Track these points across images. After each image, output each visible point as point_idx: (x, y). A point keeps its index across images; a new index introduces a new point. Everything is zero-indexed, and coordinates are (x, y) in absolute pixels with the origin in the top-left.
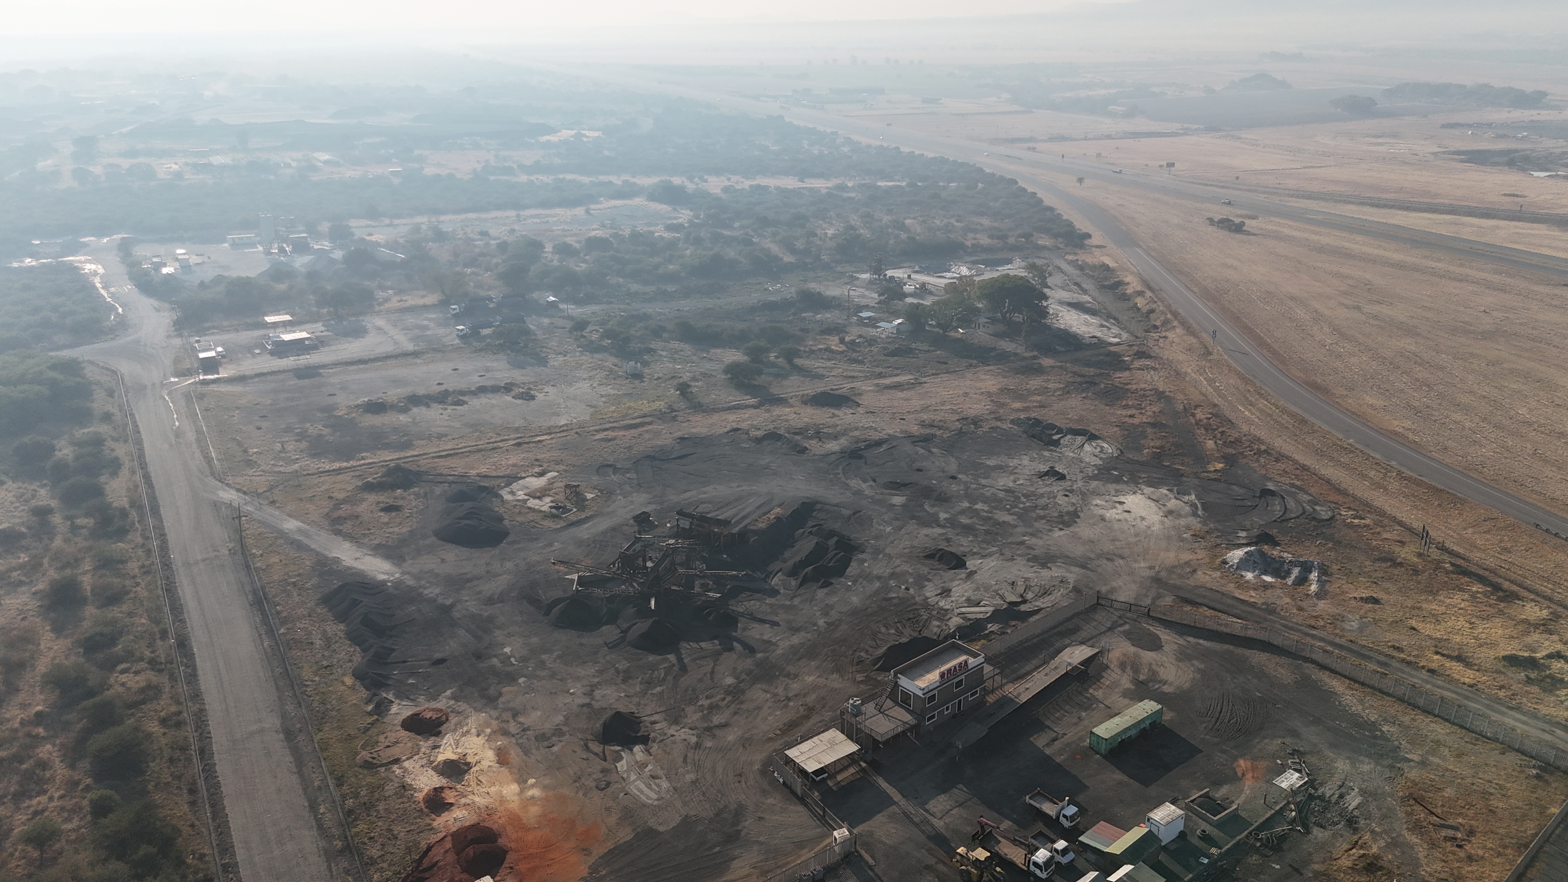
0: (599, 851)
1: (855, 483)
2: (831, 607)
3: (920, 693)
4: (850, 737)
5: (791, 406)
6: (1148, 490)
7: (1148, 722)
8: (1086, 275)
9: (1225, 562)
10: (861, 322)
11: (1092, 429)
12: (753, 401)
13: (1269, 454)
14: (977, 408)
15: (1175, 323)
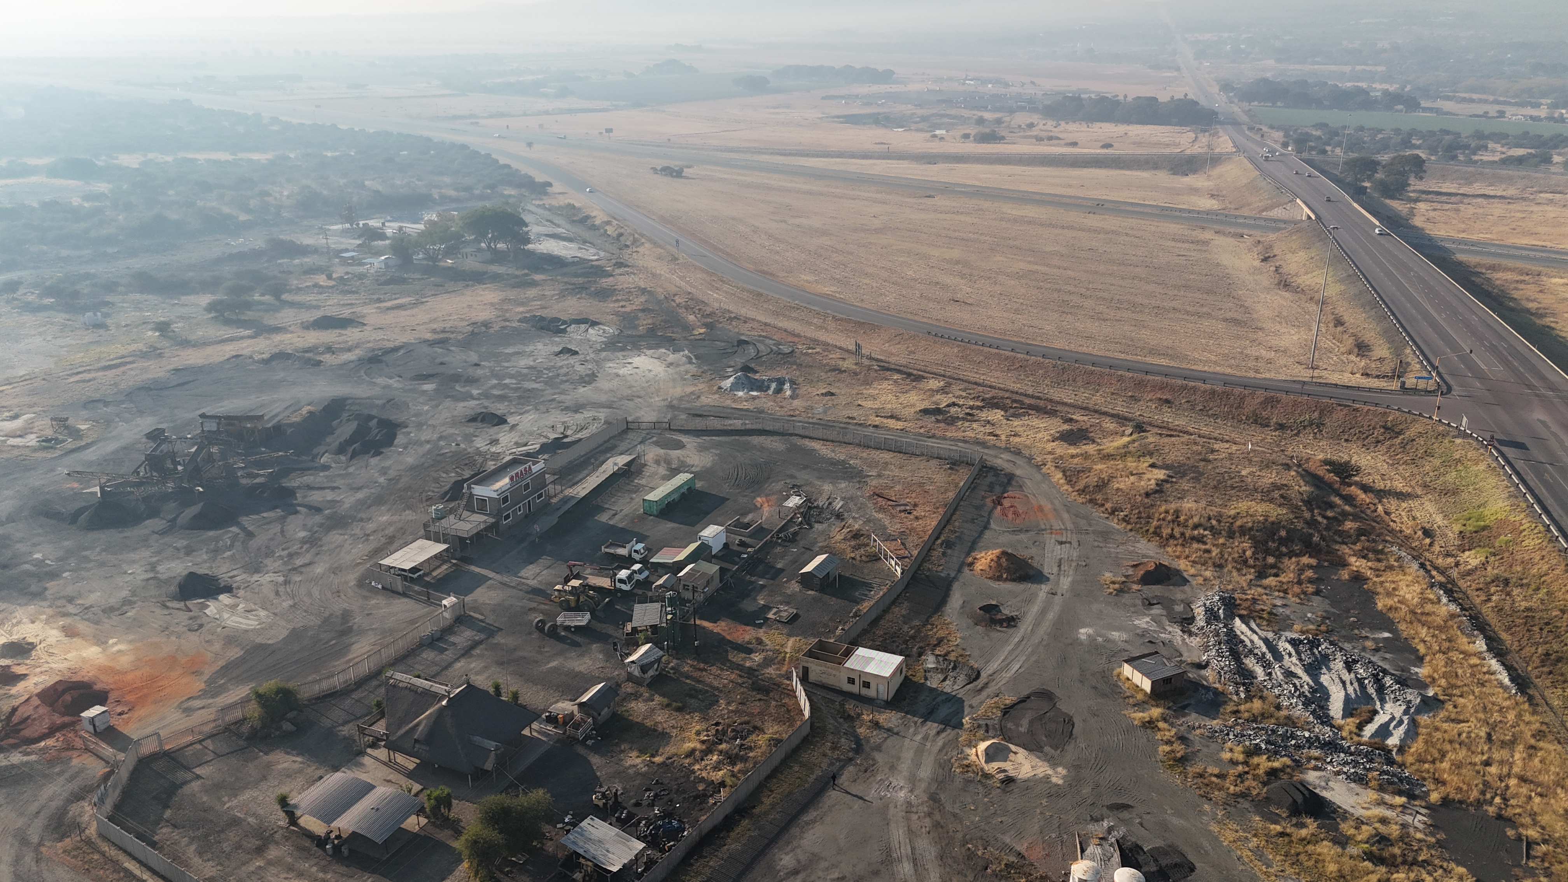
0: (208, 671)
1: (381, 381)
2: (389, 468)
3: (495, 495)
4: (437, 540)
5: (292, 332)
6: (649, 352)
7: (686, 488)
8: (555, 214)
9: (720, 388)
10: (345, 262)
11: (592, 318)
12: (247, 332)
13: (738, 319)
14: (483, 315)
15: (643, 240)
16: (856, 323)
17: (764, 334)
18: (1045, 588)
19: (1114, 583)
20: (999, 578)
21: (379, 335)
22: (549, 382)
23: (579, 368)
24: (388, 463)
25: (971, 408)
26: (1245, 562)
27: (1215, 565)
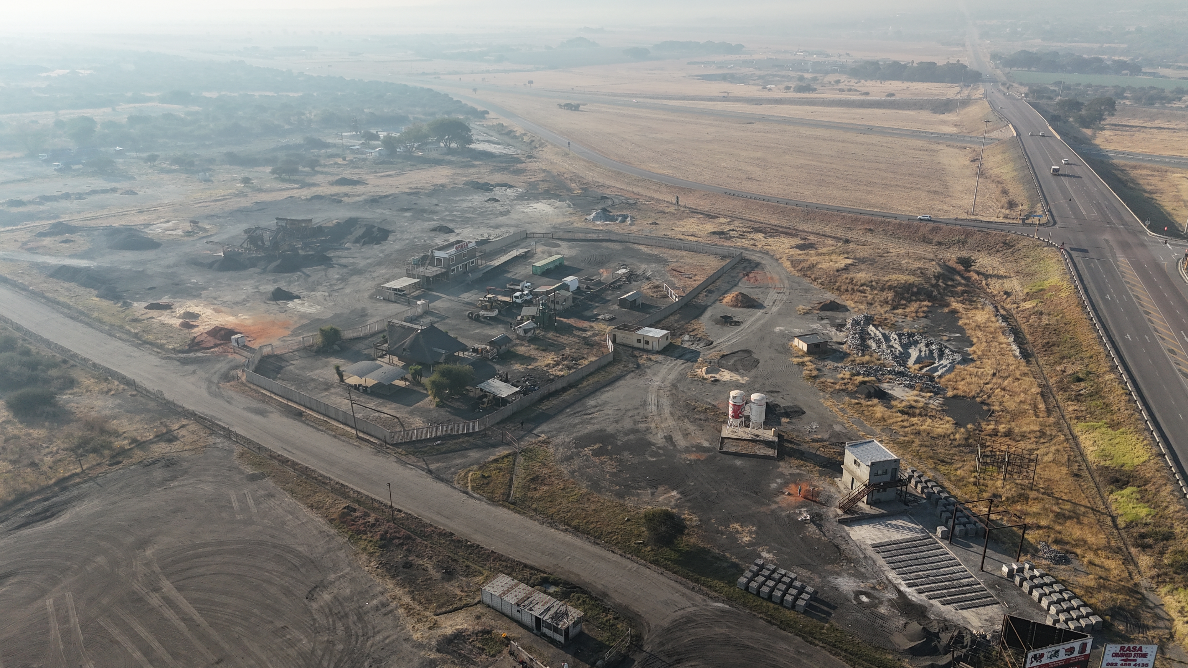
0: (293, 327)
1: (378, 211)
2: (385, 250)
3: (447, 256)
4: (413, 277)
5: (323, 186)
7: (557, 261)
8: (490, 129)
9: (586, 219)
10: (353, 153)
11: (510, 184)
13: (604, 186)
14: (441, 181)
15: (547, 144)
17: (619, 194)
18: (762, 311)
19: (804, 309)
20: (736, 306)
21: (376, 189)
22: (481, 214)
23: (499, 208)
24: (384, 248)
25: (744, 232)
26: (887, 302)
27: (867, 303)
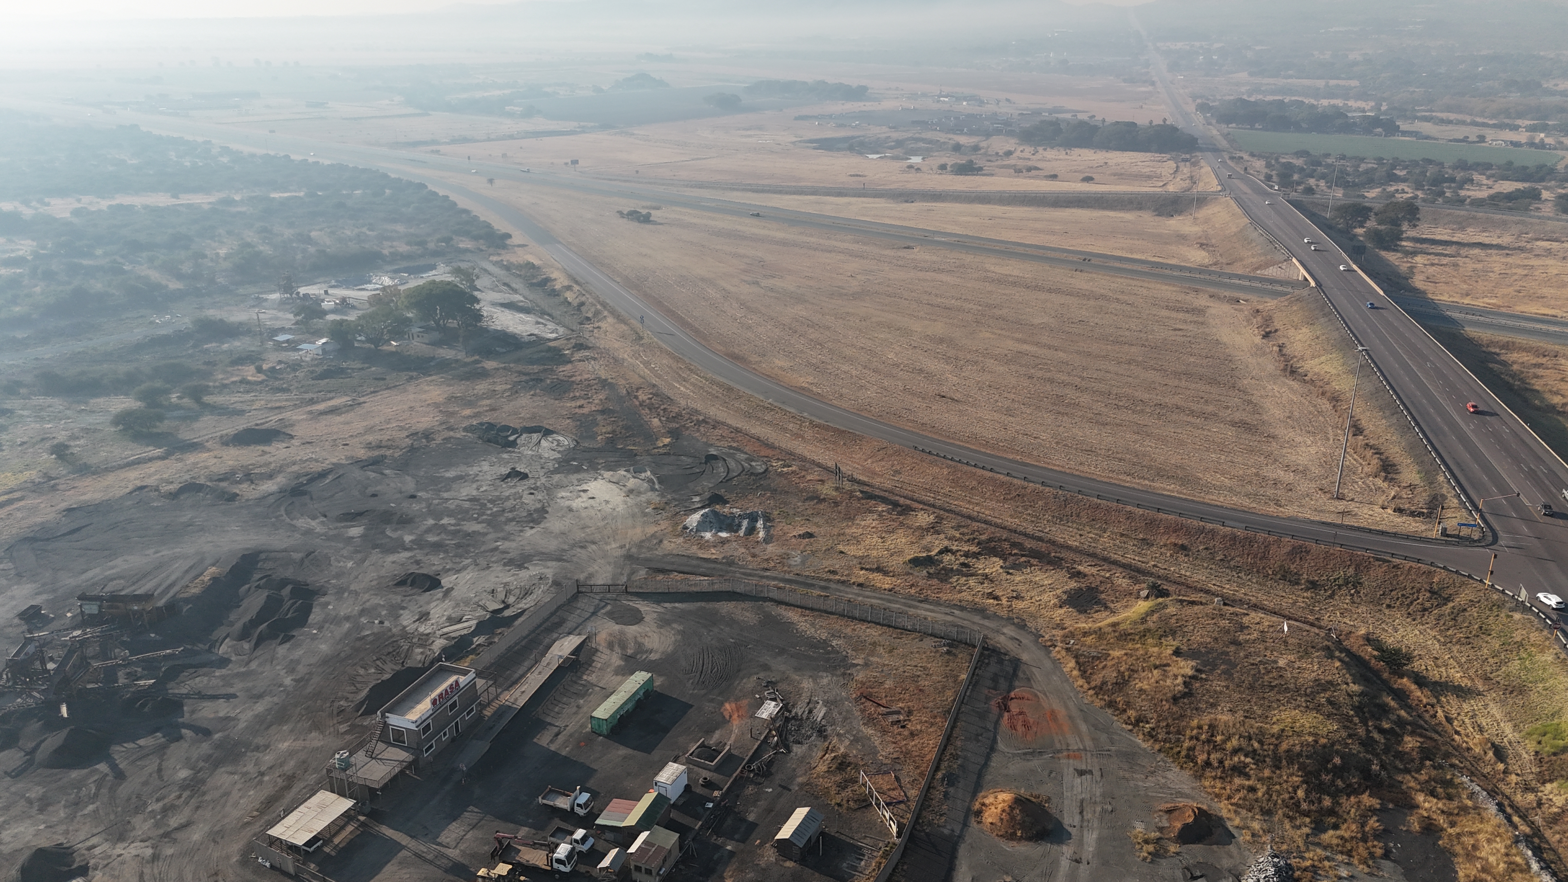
1: (303, 523)
2: (298, 662)
3: (413, 727)
4: (342, 794)
5: (209, 450)
6: (607, 474)
7: (641, 693)
8: (513, 274)
9: (685, 528)
10: (279, 346)
11: (545, 424)
12: (158, 452)
13: (707, 423)
14: (426, 421)
15: (605, 311)
16: (836, 430)
17: (735, 445)
18: (1067, 850)
19: (1146, 842)
20: (1012, 837)
21: (305, 453)
22: (492, 522)
23: (527, 499)
26: (1297, 804)
27: (1263, 811)
